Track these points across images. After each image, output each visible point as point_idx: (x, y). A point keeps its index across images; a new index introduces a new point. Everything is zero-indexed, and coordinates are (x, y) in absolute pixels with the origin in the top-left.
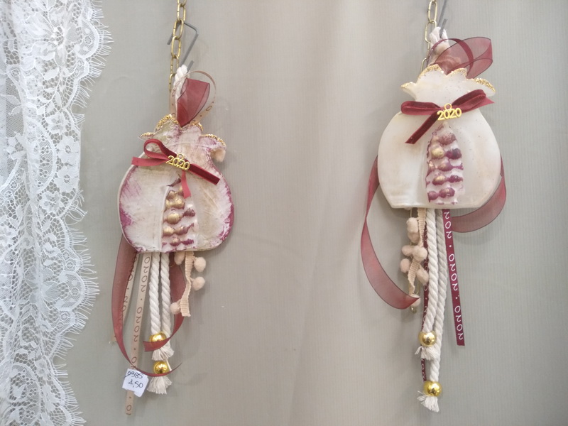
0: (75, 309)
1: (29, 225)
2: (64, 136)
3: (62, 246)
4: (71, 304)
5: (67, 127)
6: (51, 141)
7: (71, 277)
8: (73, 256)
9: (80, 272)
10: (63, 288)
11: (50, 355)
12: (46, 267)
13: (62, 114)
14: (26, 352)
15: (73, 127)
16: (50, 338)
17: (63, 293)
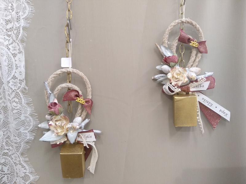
0: (29, 131)
1: (4, 95)
2: (18, 54)
3: (21, 103)
4: (27, 129)
5: (19, 50)
6: (12, 57)
7: (26, 117)
8: (26, 107)
9: (30, 115)
10: (23, 122)
11: (19, 152)
12: (14, 113)
13: (16, 44)
14: (8, 151)
15: (21, 50)
16: (19, 145)
17: (23, 124)
